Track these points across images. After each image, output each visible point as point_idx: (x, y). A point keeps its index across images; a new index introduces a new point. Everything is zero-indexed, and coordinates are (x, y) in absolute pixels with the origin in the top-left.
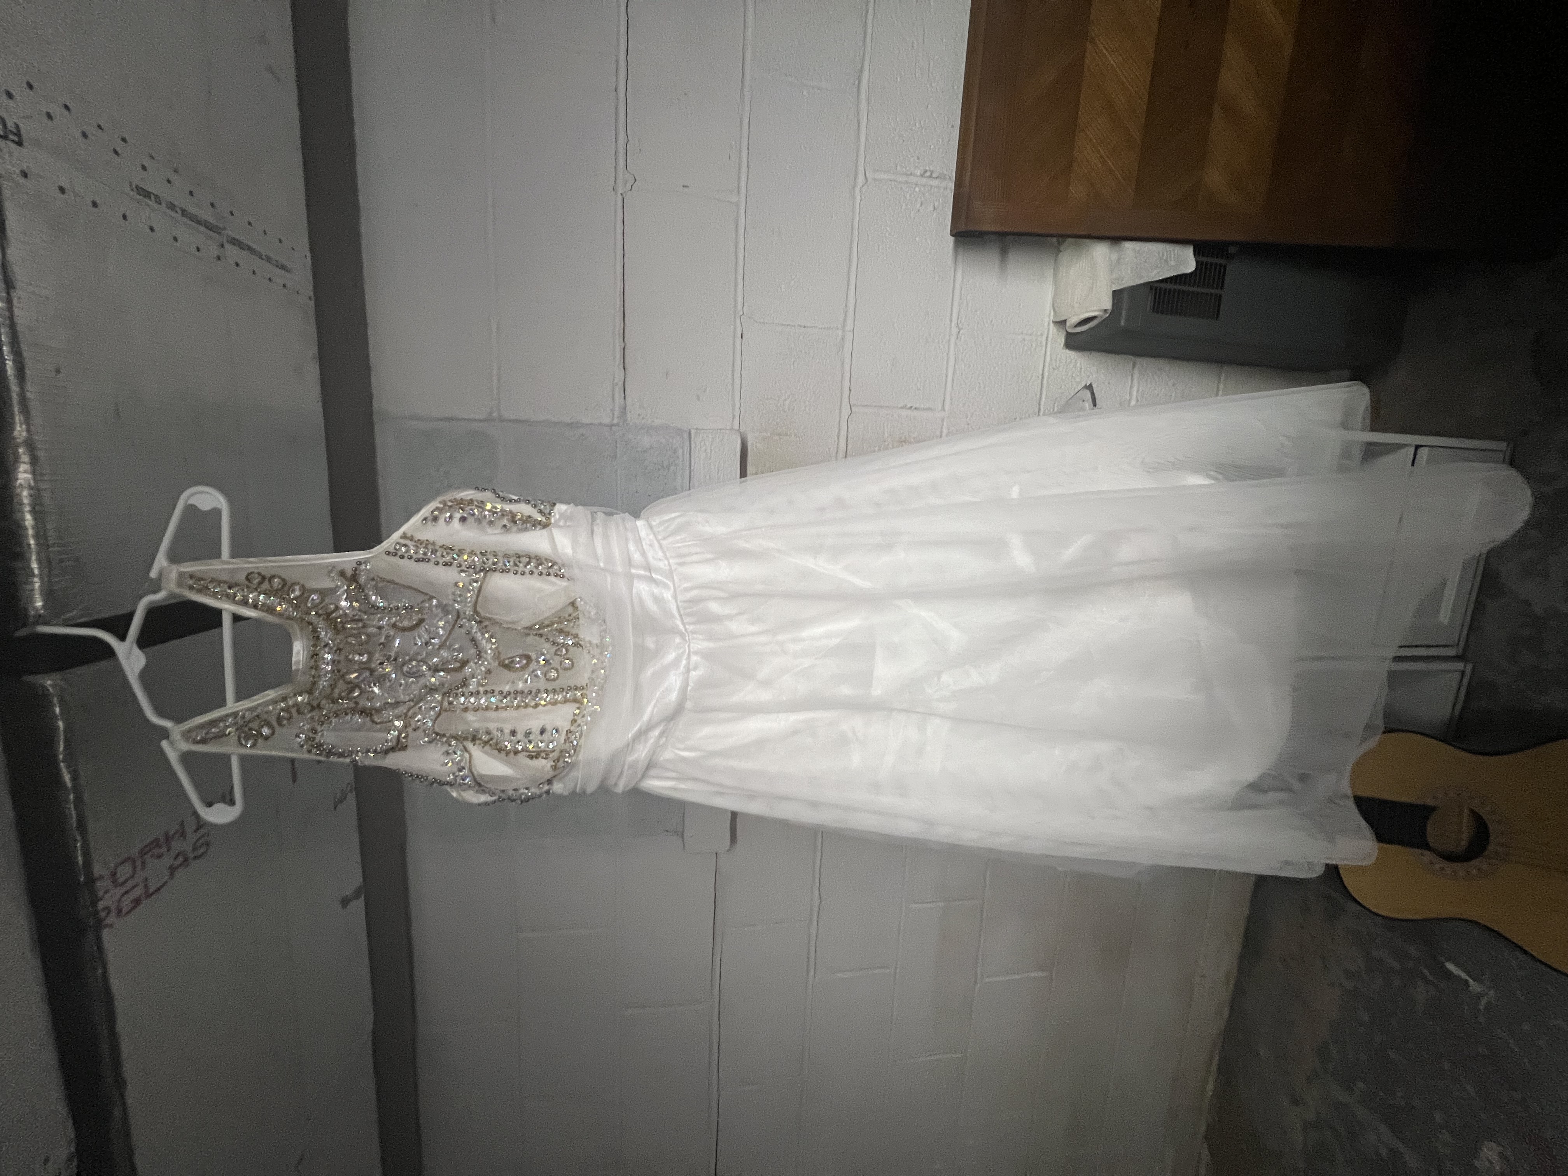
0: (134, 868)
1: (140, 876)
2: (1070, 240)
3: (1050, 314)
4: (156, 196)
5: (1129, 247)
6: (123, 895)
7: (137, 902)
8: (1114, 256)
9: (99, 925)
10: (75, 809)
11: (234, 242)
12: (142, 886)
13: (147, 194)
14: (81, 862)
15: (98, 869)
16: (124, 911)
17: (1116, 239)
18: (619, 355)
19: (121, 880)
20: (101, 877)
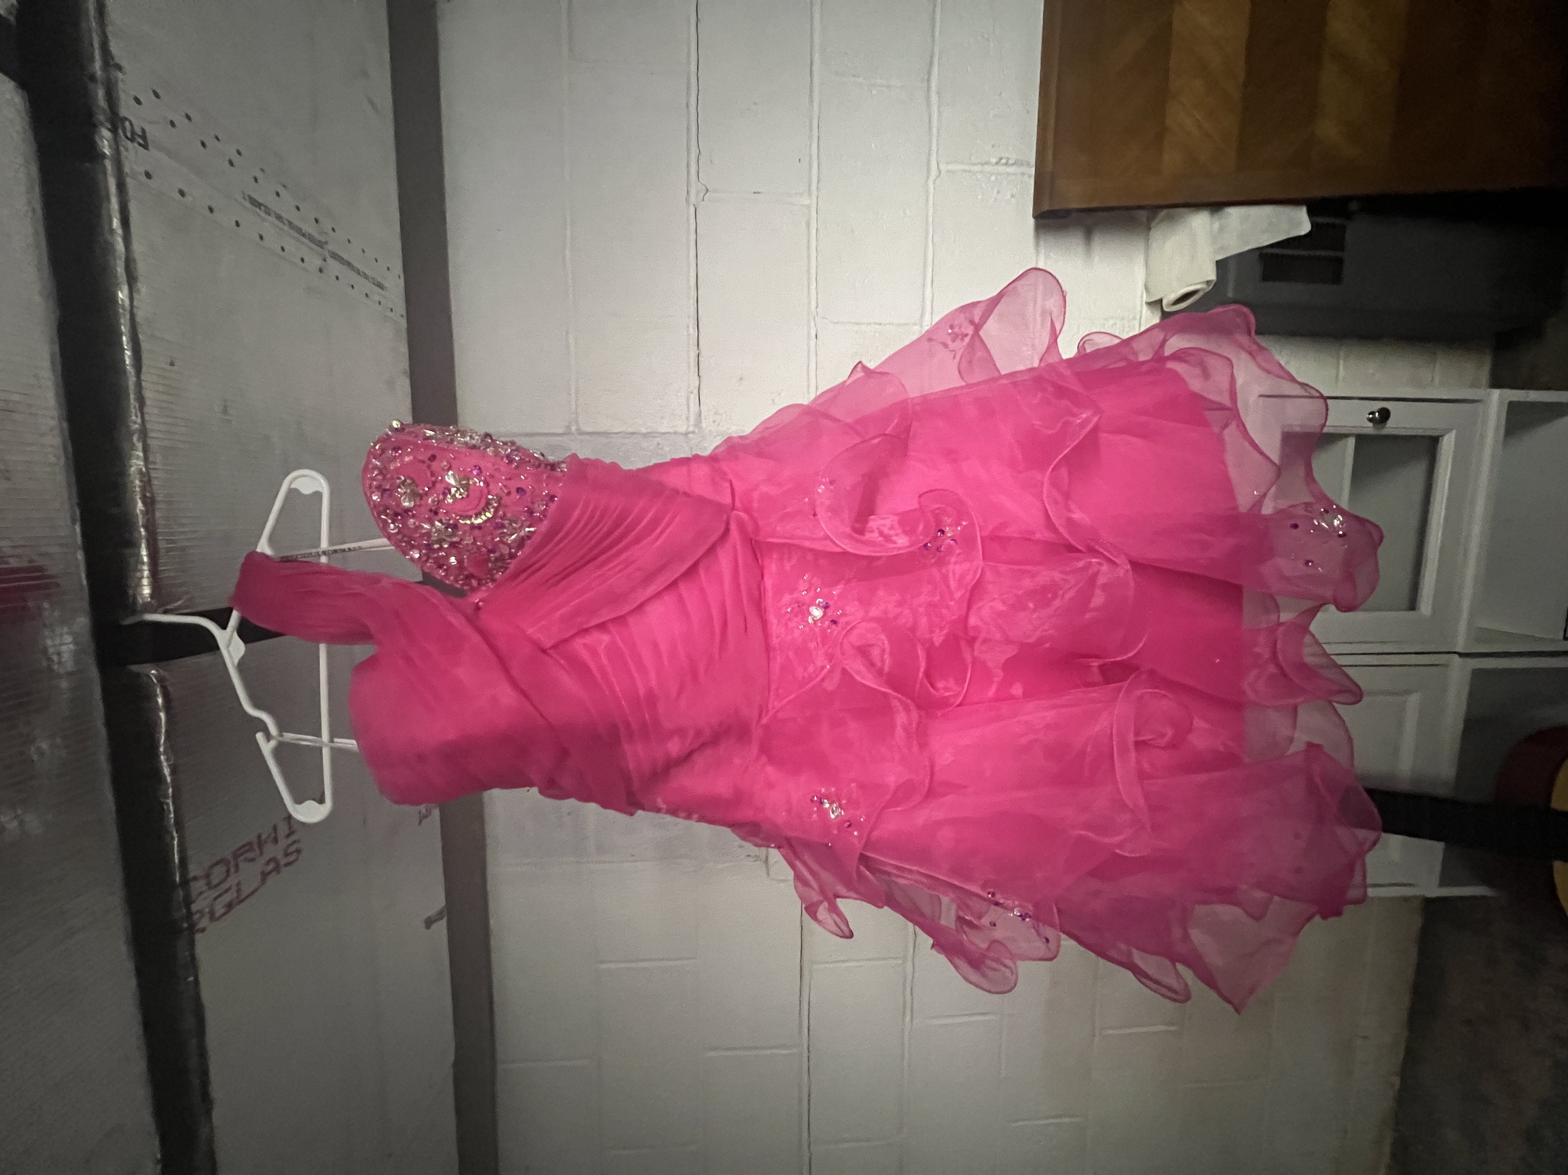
0: (228, 871)
1: (232, 881)
2: (1163, 213)
3: (1142, 296)
4: (266, 207)
5: (1234, 213)
6: (216, 899)
7: (230, 906)
8: (1216, 225)
9: (192, 929)
10: (174, 803)
11: (335, 256)
12: (234, 889)
13: (259, 205)
14: (177, 861)
15: (194, 870)
16: (217, 915)
17: (1216, 206)
18: (693, 363)
19: (215, 882)
20: (195, 879)
